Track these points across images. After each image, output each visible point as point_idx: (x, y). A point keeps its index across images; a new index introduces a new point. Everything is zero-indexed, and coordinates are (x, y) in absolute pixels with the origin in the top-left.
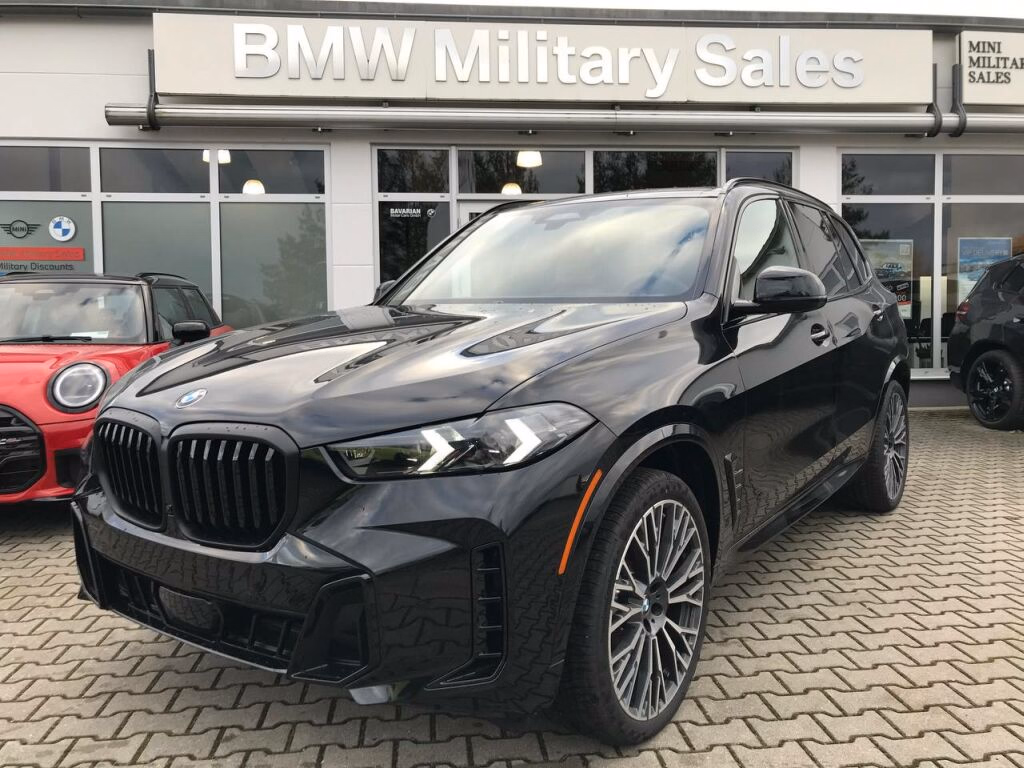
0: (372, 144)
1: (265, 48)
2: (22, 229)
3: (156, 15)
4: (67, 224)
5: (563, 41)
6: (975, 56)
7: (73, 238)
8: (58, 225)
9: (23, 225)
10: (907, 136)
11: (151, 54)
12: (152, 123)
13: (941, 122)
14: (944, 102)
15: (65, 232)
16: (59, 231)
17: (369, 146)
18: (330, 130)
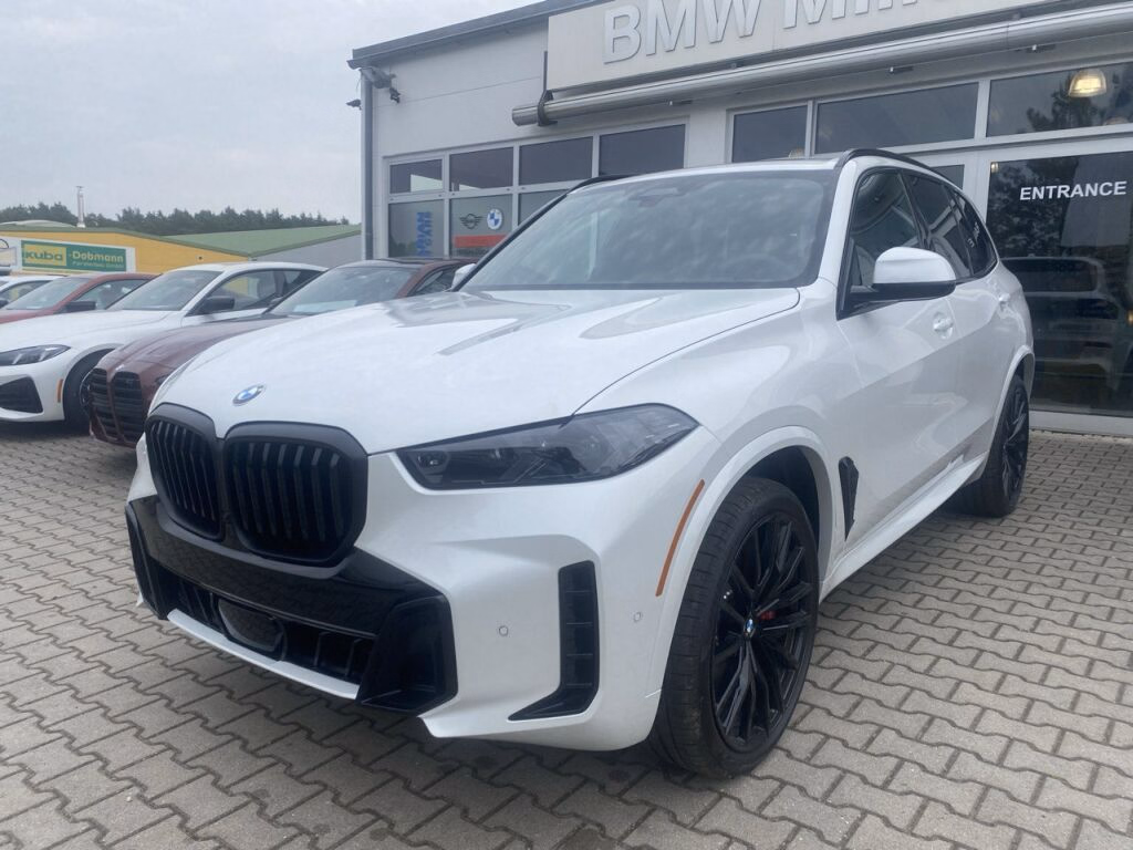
0: (729, 111)
1: (628, 30)
2: (471, 221)
3: (552, 19)
4: (498, 216)
7: (501, 227)
8: (492, 217)
9: (472, 218)
11: (546, 53)
12: (544, 119)
15: (496, 222)
16: (493, 221)
17: (724, 113)
18: (690, 102)
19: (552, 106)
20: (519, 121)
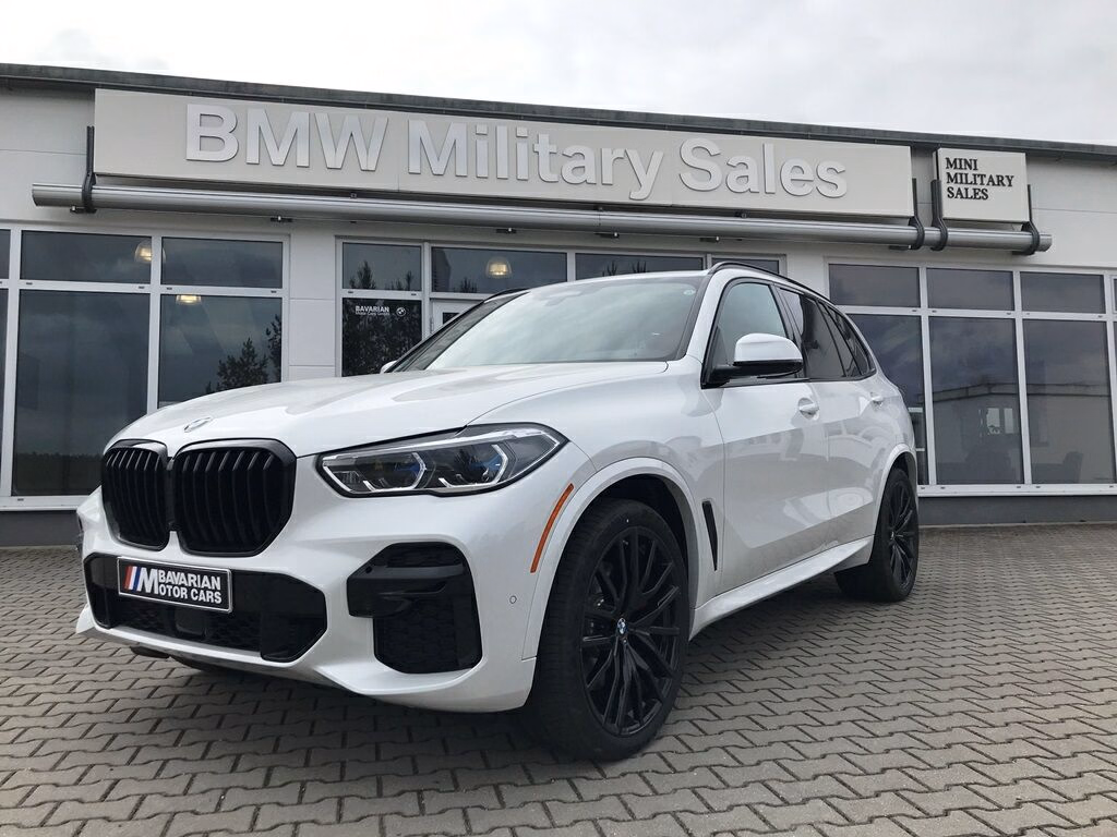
0: (337, 237)
1: (222, 131)
3: (97, 90)
5: (544, 138)
6: (953, 172)
10: (891, 248)
11: (91, 131)
12: (87, 205)
13: (924, 234)
14: (925, 216)
17: (333, 239)
18: (290, 220)
19: (102, 191)
20: (40, 201)
